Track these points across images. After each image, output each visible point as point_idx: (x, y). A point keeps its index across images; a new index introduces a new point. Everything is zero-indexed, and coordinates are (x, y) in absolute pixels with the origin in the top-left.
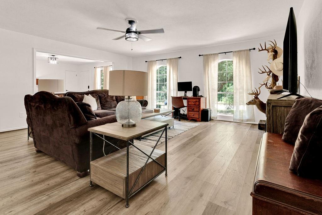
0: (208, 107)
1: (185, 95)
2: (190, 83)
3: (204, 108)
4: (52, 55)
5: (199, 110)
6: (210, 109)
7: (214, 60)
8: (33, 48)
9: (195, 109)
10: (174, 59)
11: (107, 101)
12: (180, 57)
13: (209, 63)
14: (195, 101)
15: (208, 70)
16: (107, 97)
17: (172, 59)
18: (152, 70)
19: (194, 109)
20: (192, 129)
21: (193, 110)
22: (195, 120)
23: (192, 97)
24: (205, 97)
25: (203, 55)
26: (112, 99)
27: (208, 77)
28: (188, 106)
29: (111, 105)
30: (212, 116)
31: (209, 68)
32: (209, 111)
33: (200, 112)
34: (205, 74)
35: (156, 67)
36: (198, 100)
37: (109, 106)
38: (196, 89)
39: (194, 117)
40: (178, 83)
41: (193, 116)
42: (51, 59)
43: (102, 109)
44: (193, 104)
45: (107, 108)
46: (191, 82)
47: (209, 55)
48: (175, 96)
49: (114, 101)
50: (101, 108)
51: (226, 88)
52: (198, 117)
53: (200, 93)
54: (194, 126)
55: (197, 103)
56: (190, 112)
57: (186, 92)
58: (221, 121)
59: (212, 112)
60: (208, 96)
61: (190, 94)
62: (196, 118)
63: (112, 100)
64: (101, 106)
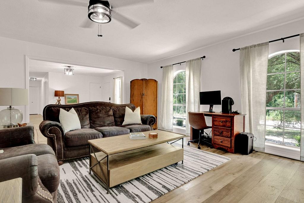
0: (247, 131)
1: (211, 111)
2: (218, 93)
3: (241, 131)
4: (68, 67)
5: (231, 134)
6: (251, 133)
7: (260, 54)
8: (25, 55)
9: (225, 133)
10: (195, 60)
11: (99, 117)
12: (204, 57)
13: (251, 61)
14: (224, 120)
15: (249, 72)
16: (100, 111)
17: (193, 60)
18: (168, 77)
19: (222, 132)
20: (214, 170)
21: (221, 134)
22: (224, 150)
23: (221, 114)
24: (242, 113)
25: (239, 49)
26: (107, 114)
27: (249, 83)
28: (214, 127)
29: (104, 122)
30: (255, 145)
31: (249, 67)
32: (249, 138)
33: (233, 138)
34: (243, 78)
35: (174, 74)
36: (229, 119)
37: (102, 123)
38: (228, 103)
39: (224, 144)
40: (201, 93)
41: (221, 143)
42: (67, 71)
43: (91, 127)
44: (221, 124)
45: (98, 125)
46: (220, 91)
47: (251, 47)
48: (196, 111)
49: (109, 116)
50: (89, 126)
51: (275, 100)
52: (229, 146)
53: (234, 109)
54: (219, 164)
55: (228, 124)
56: (216, 137)
57: (211, 106)
58: (272, 157)
59: (254, 139)
60: (247, 113)
61: (218, 109)
62: (225, 146)
63: (107, 116)
64: (90, 123)
